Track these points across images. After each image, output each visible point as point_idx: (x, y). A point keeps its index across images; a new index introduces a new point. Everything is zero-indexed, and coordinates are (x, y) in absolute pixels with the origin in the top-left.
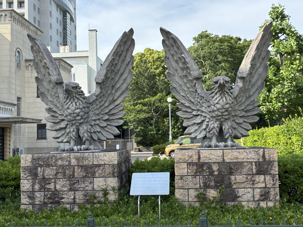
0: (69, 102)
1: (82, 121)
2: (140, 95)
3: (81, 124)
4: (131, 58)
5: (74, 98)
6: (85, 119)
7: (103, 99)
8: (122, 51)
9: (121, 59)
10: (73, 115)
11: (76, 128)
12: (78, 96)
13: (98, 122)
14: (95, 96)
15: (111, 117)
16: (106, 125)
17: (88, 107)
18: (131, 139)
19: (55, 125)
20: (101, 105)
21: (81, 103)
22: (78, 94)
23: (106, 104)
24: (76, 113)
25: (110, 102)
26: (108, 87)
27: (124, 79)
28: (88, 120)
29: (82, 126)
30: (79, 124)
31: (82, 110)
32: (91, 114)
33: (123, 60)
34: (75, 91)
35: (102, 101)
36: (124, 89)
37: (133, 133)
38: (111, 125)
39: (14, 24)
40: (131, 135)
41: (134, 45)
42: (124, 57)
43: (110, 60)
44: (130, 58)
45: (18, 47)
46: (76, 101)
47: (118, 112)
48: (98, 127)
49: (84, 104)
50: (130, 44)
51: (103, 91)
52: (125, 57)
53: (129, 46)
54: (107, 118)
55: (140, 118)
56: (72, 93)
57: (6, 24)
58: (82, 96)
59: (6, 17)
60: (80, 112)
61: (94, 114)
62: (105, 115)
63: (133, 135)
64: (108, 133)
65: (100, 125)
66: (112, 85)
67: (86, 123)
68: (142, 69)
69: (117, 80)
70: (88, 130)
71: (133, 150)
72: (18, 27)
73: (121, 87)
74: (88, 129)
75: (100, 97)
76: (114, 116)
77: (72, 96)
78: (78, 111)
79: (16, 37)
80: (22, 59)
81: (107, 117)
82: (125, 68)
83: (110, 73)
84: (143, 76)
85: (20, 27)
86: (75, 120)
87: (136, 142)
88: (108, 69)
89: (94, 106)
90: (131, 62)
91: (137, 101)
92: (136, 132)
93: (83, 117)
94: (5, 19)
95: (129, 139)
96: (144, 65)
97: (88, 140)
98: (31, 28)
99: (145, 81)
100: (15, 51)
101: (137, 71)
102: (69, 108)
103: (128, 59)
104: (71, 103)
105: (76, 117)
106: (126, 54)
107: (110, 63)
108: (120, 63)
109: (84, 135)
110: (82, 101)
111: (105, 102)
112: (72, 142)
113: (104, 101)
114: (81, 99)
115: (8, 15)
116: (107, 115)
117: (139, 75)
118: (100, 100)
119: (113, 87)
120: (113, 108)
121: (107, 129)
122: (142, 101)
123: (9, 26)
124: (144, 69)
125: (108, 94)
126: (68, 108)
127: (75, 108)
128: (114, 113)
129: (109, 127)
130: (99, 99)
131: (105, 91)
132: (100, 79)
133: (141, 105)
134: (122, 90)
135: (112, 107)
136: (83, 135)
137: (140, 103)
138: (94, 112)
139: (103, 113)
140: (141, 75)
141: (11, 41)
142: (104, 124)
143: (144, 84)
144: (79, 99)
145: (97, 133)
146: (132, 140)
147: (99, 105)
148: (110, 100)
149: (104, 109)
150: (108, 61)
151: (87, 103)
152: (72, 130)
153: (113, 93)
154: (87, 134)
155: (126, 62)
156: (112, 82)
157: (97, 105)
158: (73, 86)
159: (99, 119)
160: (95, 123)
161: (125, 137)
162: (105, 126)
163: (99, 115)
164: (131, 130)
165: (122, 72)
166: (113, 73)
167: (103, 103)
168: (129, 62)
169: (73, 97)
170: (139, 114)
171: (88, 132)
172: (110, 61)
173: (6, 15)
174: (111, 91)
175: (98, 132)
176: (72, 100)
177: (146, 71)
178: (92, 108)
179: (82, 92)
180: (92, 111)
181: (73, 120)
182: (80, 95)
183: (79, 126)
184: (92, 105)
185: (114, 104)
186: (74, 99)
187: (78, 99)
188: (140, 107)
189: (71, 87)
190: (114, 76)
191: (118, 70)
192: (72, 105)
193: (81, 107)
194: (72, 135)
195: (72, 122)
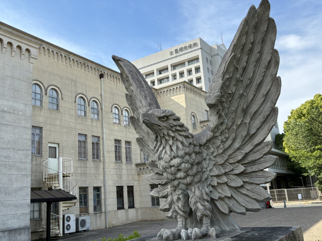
0: (160, 146)
1: (189, 180)
2: (316, 140)
3: (188, 185)
4: (272, 53)
5: (167, 138)
6: (194, 176)
7: (227, 135)
8: (252, 43)
9: (253, 59)
10: (169, 170)
11: (182, 193)
12: (172, 134)
13: (225, 179)
14: (209, 130)
15: (250, 167)
16: (242, 183)
17: (196, 153)
18: (314, 187)
19: (163, 188)
20: (226, 148)
21: (180, 146)
22: (174, 129)
23: (237, 145)
24: (174, 166)
25: (244, 140)
26: (236, 112)
27: (265, 94)
28: (201, 177)
29: (191, 190)
30: (185, 186)
31: (185, 159)
32: (208, 164)
33: (258, 61)
34: (165, 124)
35: (227, 139)
36: (267, 113)
37: (315, 180)
38: (252, 183)
39: (187, 93)
40: (313, 183)
41: (274, 29)
42: (258, 54)
43: (229, 60)
44: (271, 55)
45: (192, 111)
46: (171, 142)
47: (262, 157)
48: (226, 188)
49: (187, 147)
50: (265, 29)
51: (226, 121)
52: (261, 53)
53: (264, 33)
54: (242, 170)
55: (320, 164)
56: (161, 129)
57: (180, 94)
58: (183, 133)
59: (181, 88)
60: (181, 164)
61: (215, 165)
62: (237, 164)
63: (315, 182)
64: (248, 199)
65: (229, 185)
66: (243, 108)
67: (198, 183)
68: (314, 115)
69: (251, 97)
70: (203, 197)
71: (318, 198)
72: (191, 95)
73: (261, 109)
74: (202, 194)
75: (221, 133)
76: (256, 166)
77: (162, 135)
78: (176, 161)
79: (190, 103)
80: (197, 121)
81: (241, 168)
82: (263, 75)
83: (235, 85)
84: (317, 121)
85: (192, 95)
86: (176, 179)
87: (320, 190)
88: (227, 76)
89: (212, 149)
90: (273, 60)
91: (314, 147)
92: (318, 180)
93: (190, 171)
94: (180, 90)
95: (311, 187)
96: (316, 110)
97: (206, 216)
98: (202, 94)
99: (320, 126)
100: (190, 115)
101: (309, 117)
102: (162, 158)
103: (266, 57)
104: (164, 148)
105: (175, 174)
106: (262, 48)
107: (228, 65)
108: (253, 66)
109: (197, 208)
110: (182, 143)
111: (234, 140)
112: (180, 222)
113: (231, 138)
114: (180, 138)
115: (182, 86)
116: (242, 164)
117: (312, 121)
118: (223, 137)
119: (245, 111)
120: (251, 151)
121: (244, 191)
122: (320, 146)
123: (184, 95)
124: (316, 114)
125: (237, 125)
126: (160, 157)
127: (170, 156)
128: (254, 159)
129: (248, 187)
130: (220, 135)
131: (231, 120)
132: (213, 97)
133: (319, 151)
134: (264, 115)
135: (247, 148)
136: (194, 207)
137: (318, 149)
138: (214, 161)
139: (233, 162)
140: (315, 120)
141: (186, 107)
142: (238, 182)
143: (319, 129)
144: (177, 140)
145: (227, 200)
146: (316, 188)
147: (221, 147)
148: (242, 135)
149: (234, 154)
150: (225, 62)
151: (195, 146)
152: (175, 198)
153: (246, 123)
154: (202, 205)
155: (264, 62)
156: (242, 103)
157: (219, 147)
158: (160, 116)
159: (226, 174)
160: (220, 182)
161: (307, 185)
162: (239, 185)
163: (225, 166)
164: (312, 177)
165: (259, 83)
166: (240, 85)
167: (229, 142)
168: (270, 62)
169: (164, 137)
170: (319, 160)
171: (204, 200)
172: (229, 63)
173: (180, 87)
174: (242, 119)
175: (228, 198)
176: (164, 142)
177: (319, 116)
178: (207, 155)
179: (182, 126)
180: (210, 159)
181: (174, 180)
182: (177, 130)
183: (187, 190)
184: (208, 148)
185: (252, 142)
186: (166, 140)
187: (175, 139)
188: (318, 153)
189: (157, 119)
190: (244, 91)
191: (251, 80)
192: (166, 152)
193: (181, 153)
194: (176, 208)
195: (172, 183)
